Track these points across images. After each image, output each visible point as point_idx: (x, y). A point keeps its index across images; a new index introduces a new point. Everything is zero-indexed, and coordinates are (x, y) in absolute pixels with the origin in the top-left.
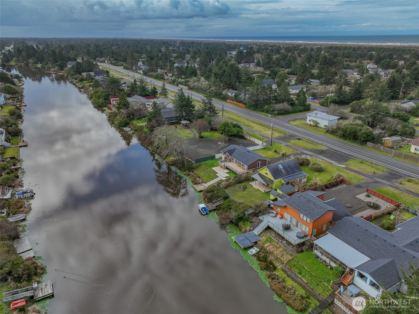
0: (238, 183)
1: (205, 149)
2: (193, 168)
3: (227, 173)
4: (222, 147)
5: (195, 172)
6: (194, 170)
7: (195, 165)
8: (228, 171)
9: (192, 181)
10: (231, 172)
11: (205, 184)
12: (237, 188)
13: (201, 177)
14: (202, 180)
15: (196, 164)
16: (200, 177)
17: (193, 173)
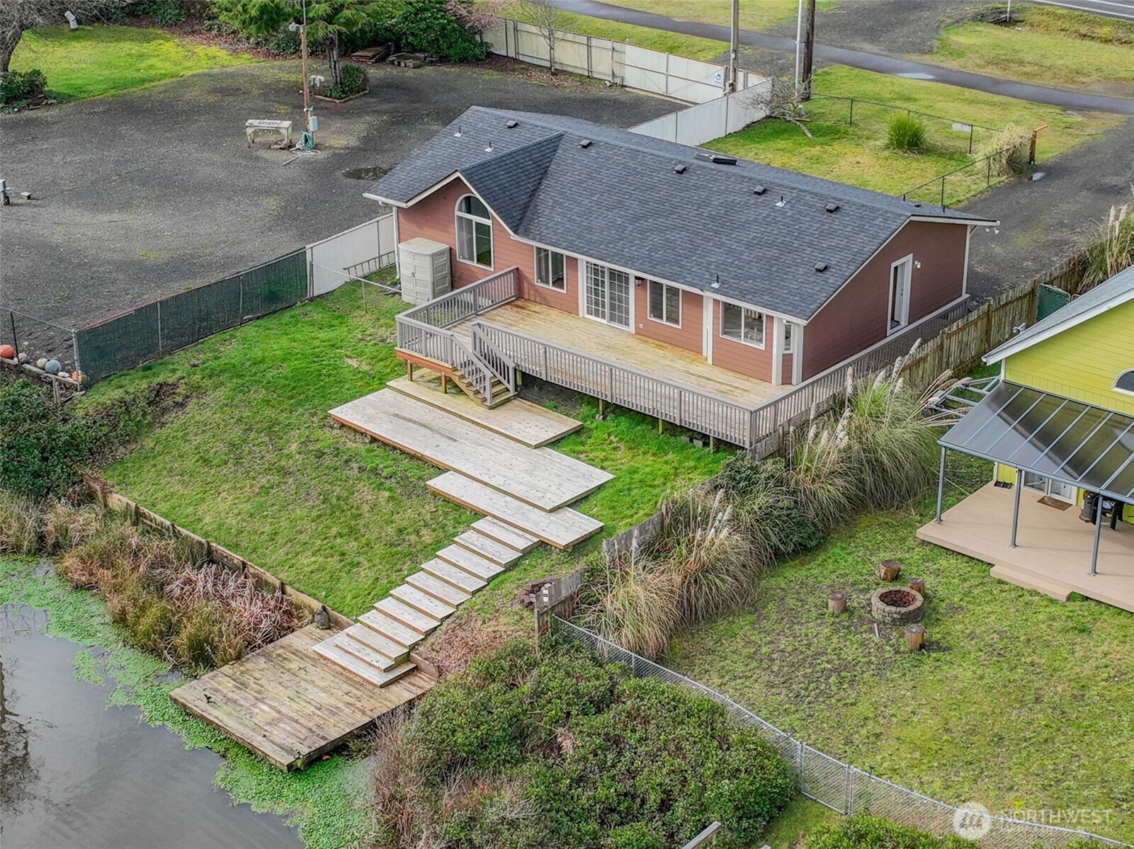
0: (779, 557)
2: (73, 444)
3: (554, 443)
4: (305, 162)
5: (117, 500)
6: (96, 477)
7: (87, 406)
8: (557, 423)
11: (330, 646)
12: (819, 632)
13: (236, 547)
14: (260, 584)
15: (102, 386)
16: (211, 557)
17: (87, 518)
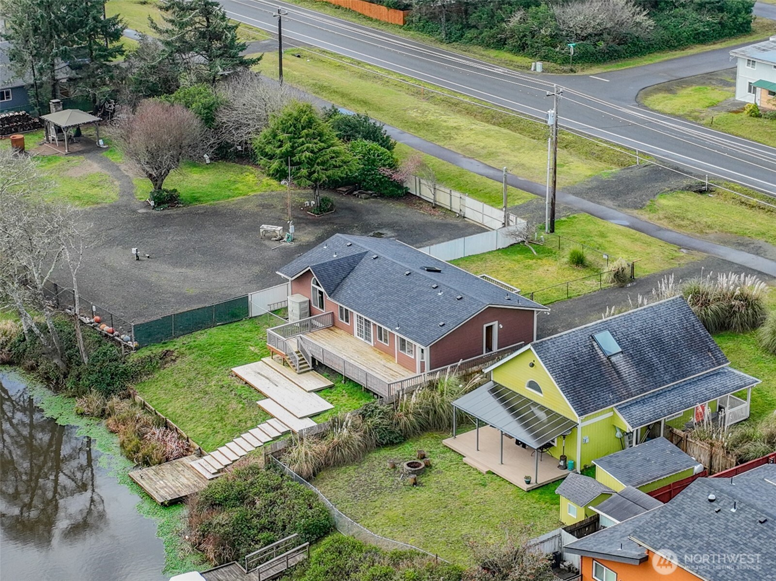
0: (380, 446)
1: (190, 265)
2: (125, 373)
3: (318, 391)
4: (285, 248)
5: (139, 398)
6: (132, 387)
7: (134, 357)
8: (319, 381)
9: (122, 445)
10: (341, 386)
11: (196, 463)
12: (378, 474)
13: (176, 422)
14: (180, 437)
15: (143, 350)
16: (166, 425)
17: (126, 404)
